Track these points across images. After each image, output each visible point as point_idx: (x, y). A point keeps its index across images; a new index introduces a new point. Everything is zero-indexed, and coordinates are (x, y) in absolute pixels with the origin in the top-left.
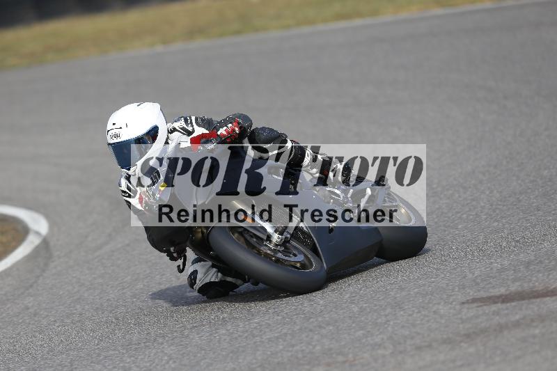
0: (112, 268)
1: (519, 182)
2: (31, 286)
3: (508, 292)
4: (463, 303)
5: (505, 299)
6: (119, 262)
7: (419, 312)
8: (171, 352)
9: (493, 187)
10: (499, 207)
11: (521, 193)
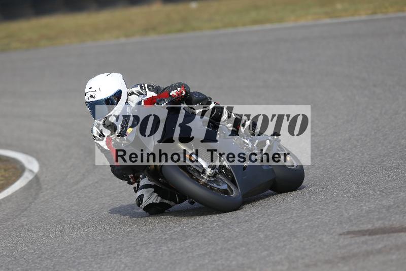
0: (85, 199)
1: (384, 147)
2: (26, 209)
3: (373, 228)
4: (341, 235)
5: (371, 233)
6: (90, 194)
7: (308, 240)
8: (127, 262)
9: (364, 150)
10: (369, 165)
11: (384, 156)
